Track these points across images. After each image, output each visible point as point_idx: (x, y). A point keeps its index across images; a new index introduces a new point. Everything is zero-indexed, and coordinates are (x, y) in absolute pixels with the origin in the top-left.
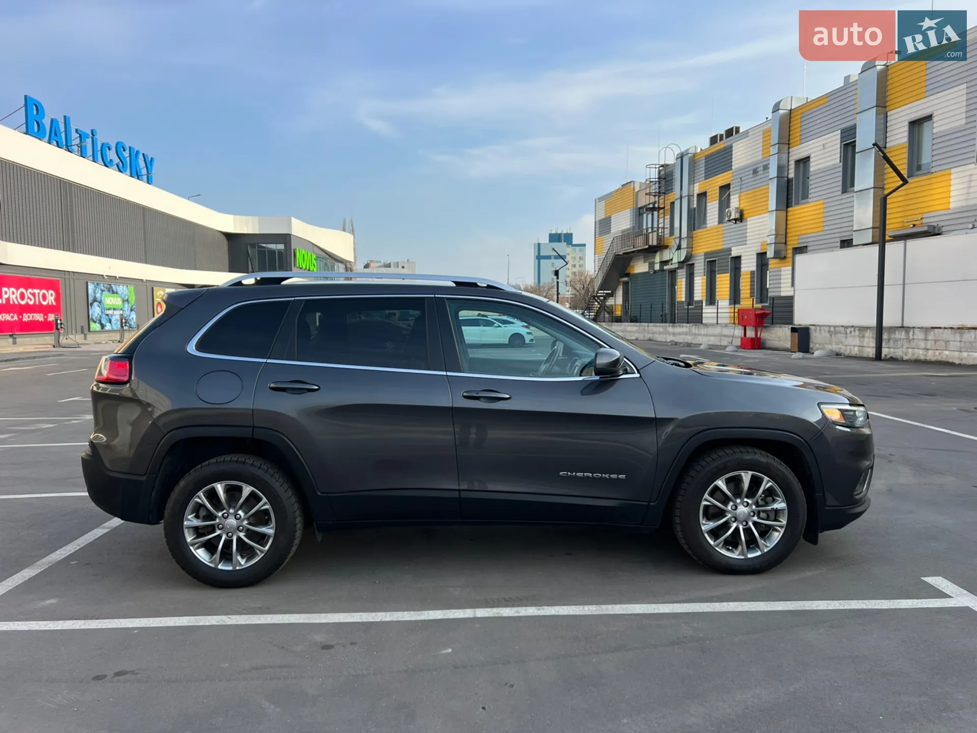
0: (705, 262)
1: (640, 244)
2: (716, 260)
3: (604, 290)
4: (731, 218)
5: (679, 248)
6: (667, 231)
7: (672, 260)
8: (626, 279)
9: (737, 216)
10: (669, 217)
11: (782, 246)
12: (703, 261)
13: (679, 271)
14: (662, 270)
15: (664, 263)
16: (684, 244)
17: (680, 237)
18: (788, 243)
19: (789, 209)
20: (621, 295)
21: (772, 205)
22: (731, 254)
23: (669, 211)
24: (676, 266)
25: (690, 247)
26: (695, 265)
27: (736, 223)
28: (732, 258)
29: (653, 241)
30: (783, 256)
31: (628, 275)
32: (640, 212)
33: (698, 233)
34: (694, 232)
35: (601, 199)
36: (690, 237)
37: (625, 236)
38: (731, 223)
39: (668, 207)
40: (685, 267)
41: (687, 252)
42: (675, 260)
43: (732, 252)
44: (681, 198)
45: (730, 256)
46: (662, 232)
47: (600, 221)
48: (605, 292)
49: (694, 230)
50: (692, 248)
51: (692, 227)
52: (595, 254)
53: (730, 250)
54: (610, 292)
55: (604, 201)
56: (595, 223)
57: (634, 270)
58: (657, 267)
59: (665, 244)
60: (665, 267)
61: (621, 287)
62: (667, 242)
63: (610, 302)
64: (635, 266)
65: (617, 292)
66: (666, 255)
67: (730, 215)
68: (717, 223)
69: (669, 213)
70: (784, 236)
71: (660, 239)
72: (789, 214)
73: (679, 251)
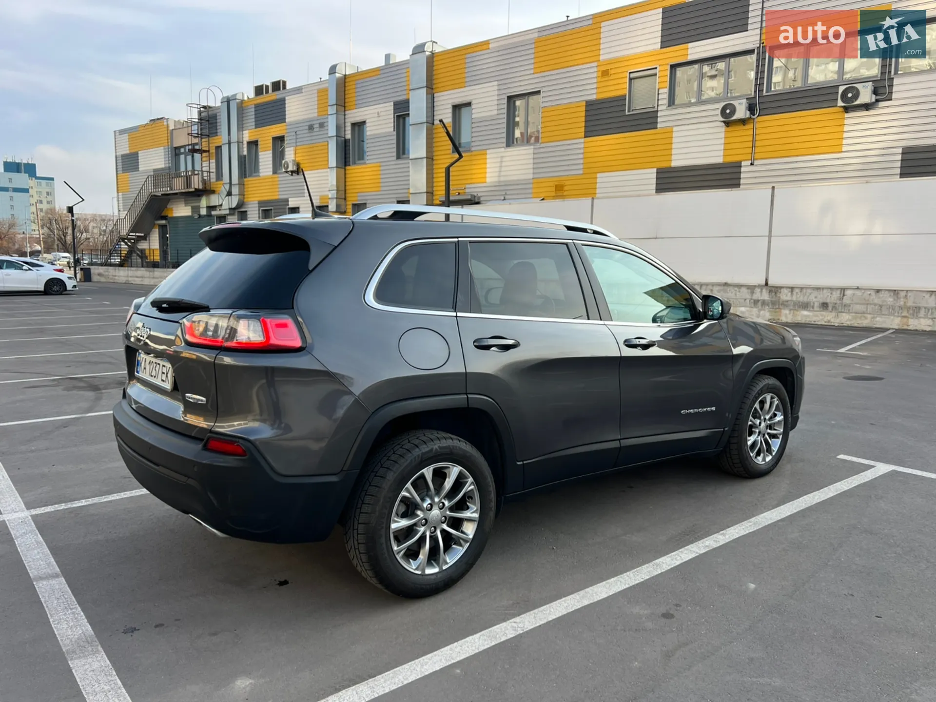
0: (259, 210)
1: (178, 185)
2: (271, 209)
3: (136, 233)
4: (289, 170)
5: (229, 194)
6: (213, 176)
7: (221, 205)
8: (163, 222)
9: (295, 168)
10: (214, 161)
11: (342, 202)
12: (257, 209)
13: (229, 217)
14: (209, 215)
15: (211, 208)
16: (235, 190)
17: (230, 183)
18: (347, 199)
19: (348, 168)
20: (158, 238)
21: (333, 161)
22: (288, 205)
23: (214, 155)
24: (227, 212)
25: (242, 194)
26: (248, 213)
27: (292, 175)
28: (289, 208)
29: (196, 183)
30: (343, 211)
31: (165, 218)
32: (176, 152)
33: (249, 181)
34: (245, 179)
35: (122, 132)
36: (241, 184)
37: (158, 176)
38: (287, 174)
39: (213, 151)
40: (236, 213)
41: (239, 200)
42: (226, 206)
43: (290, 203)
44: (229, 143)
45: (287, 207)
46: (207, 176)
47: (123, 156)
48: (137, 234)
49: (245, 177)
50: (244, 195)
51: (243, 174)
52: (118, 192)
53: (287, 201)
54: (143, 235)
55: (127, 135)
56: (116, 157)
57: (172, 213)
58: (204, 212)
59: (212, 189)
60: (213, 213)
61: (157, 230)
62: (214, 186)
63: (143, 245)
64: (174, 209)
65: (151, 236)
66: (214, 200)
67: (288, 167)
68: (271, 173)
69: (214, 158)
70: (343, 192)
71: (204, 182)
72: (347, 172)
73: (230, 197)
